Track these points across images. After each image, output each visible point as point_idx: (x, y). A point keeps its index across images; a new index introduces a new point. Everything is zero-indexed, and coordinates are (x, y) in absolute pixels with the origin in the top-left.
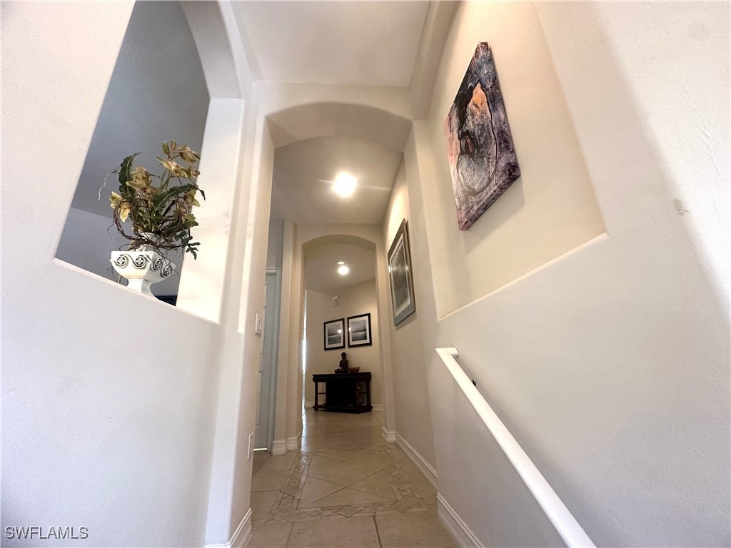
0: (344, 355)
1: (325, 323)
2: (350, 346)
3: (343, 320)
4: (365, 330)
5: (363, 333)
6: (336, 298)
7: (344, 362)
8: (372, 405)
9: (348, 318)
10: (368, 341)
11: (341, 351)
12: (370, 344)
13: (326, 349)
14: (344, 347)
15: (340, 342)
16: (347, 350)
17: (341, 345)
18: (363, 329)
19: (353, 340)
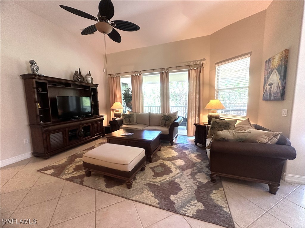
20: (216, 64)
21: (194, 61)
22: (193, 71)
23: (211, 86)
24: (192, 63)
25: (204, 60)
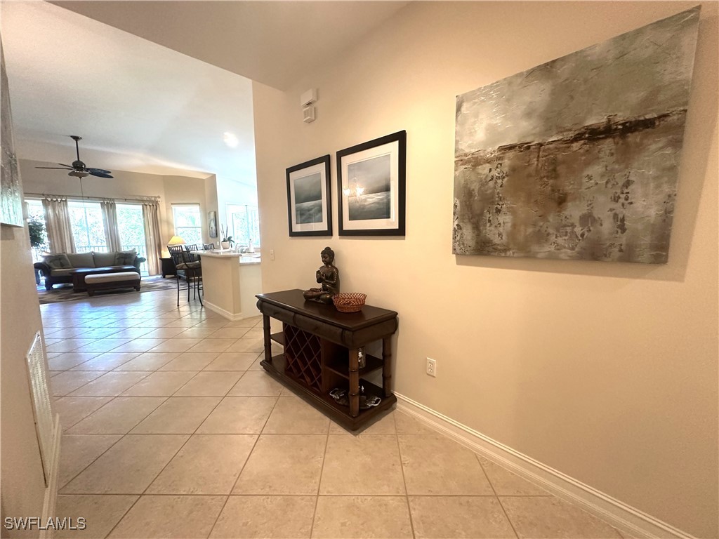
0: (328, 255)
1: (289, 171)
2: (343, 233)
3: (327, 159)
4: (387, 189)
5: (380, 196)
6: (308, 96)
7: (330, 274)
8: (396, 394)
9: (341, 154)
10: (392, 223)
11: (323, 243)
12: (400, 232)
13: (293, 234)
14: (329, 233)
15: (320, 220)
16: (335, 242)
17: (323, 226)
18: (383, 183)
19: (352, 218)
20: (172, 204)
21: (140, 196)
22: (148, 207)
23: (169, 223)
24: (145, 199)
25: (159, 197)
